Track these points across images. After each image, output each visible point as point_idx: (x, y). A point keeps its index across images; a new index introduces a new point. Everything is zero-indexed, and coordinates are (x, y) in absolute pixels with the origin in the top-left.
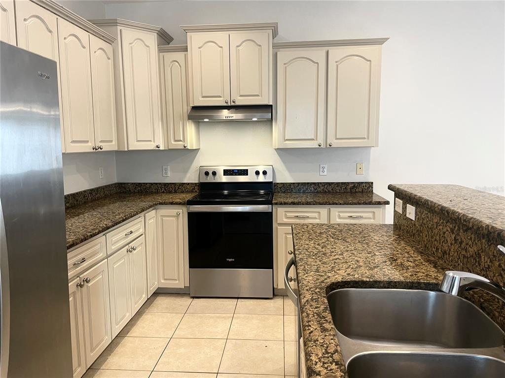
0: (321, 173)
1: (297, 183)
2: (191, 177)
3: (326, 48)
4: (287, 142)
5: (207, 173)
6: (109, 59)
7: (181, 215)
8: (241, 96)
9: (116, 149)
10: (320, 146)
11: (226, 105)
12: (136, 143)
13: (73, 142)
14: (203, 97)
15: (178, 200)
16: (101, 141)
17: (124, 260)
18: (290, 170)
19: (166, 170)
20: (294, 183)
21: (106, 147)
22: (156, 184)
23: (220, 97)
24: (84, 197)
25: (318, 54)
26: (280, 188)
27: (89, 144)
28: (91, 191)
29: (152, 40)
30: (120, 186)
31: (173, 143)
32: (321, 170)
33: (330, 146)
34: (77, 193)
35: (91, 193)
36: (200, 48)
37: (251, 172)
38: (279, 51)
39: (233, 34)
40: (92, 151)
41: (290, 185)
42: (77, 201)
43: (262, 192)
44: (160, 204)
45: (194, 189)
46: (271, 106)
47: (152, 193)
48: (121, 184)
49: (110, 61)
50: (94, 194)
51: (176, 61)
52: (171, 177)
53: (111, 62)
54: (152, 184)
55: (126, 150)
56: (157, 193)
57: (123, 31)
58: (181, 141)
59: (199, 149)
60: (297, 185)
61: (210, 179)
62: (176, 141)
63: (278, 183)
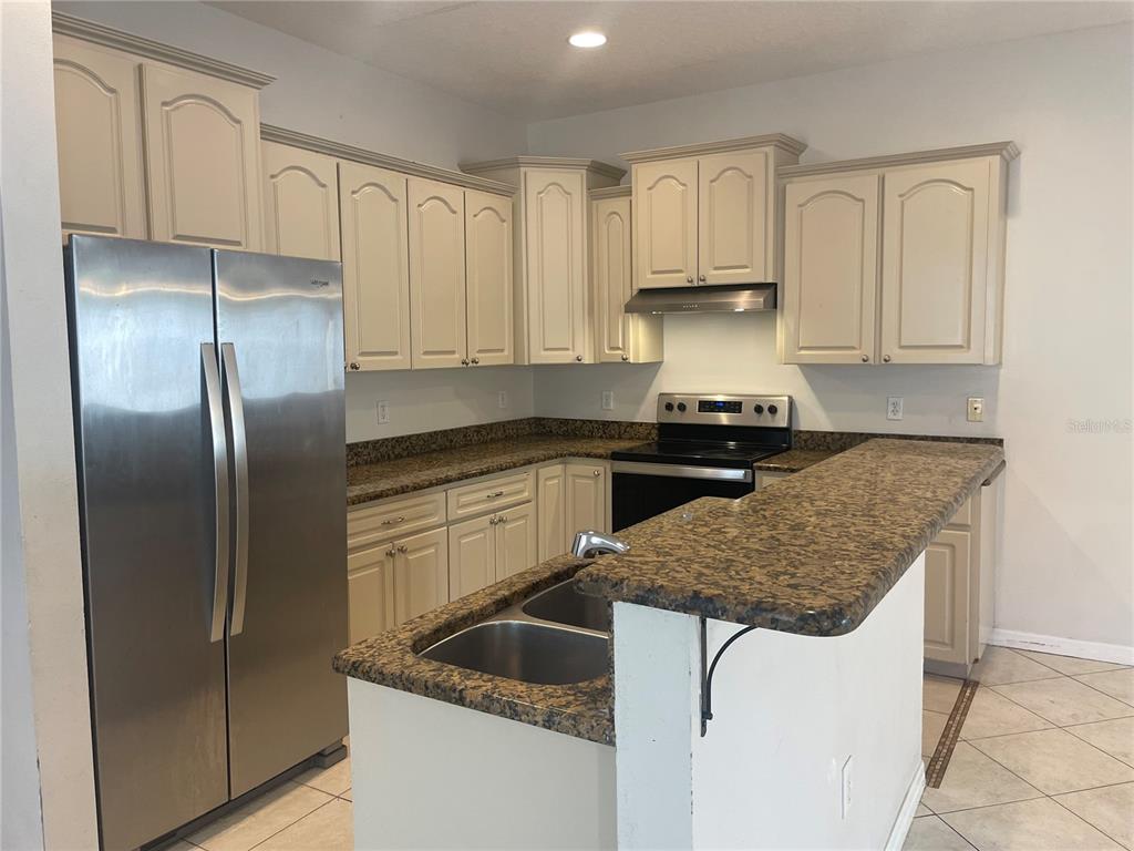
0: (891, 416)
1: (838, 433)
2: (647, 413)
3: (880, 171)
4: (803, 352)
5: (669, 407)
6: (504, 221)
7: (602, 475)
8: (716, 269)
9: (512, 362)
10: (864, 361)
11: (689, 285)
12: (543, 353)
13: (426, 353)
14: (654, 273)
15: (601, 451)
16: (480, 351)
17: (482, 535)
18: (827, 406)
19: (608, 398)
20: (832, 433)
21: (486, 360)
22: (591, 422)
23: (681, 271)
24: (465, 436)
25: (865, 183)
26: (806, 441)
27: (457, 356)
28: (479, 429)
29: (575, 181)
30: (538, 421)
31: (607, 352)
32: (891, 408)
33: (885, 360)
34: (452, 430)
35: (478, 432)
36: (650, 189)
37: (748, 409)
38: (791, 182)
39: (705, 160)
40: (461, 365)
41: (824, 437)
42: (452, 441)
43: (732, 444)
44: (569, 455)
45: (649, 434)
46: (776, 284)
47: (584, 436)
48: (539, 419)
49: (505, 224)
50: (484, 433)
51: (615, 213)
52: (616, 411)
53: (507, 226)
54: (584, 421)
55: (526, 364)
56: (591, 437)
57: (528, 175)
58: (618, 348)
59: (661, 363)
60: (838, 436)
61: (676, 417)
62: (612, 348)
63: (801, 432)
